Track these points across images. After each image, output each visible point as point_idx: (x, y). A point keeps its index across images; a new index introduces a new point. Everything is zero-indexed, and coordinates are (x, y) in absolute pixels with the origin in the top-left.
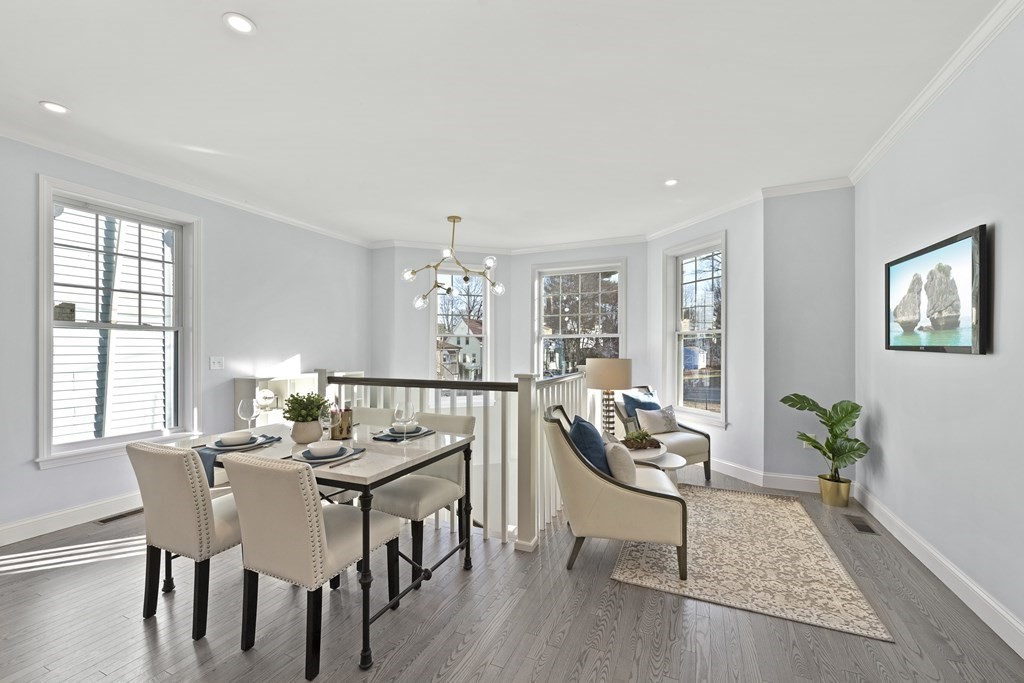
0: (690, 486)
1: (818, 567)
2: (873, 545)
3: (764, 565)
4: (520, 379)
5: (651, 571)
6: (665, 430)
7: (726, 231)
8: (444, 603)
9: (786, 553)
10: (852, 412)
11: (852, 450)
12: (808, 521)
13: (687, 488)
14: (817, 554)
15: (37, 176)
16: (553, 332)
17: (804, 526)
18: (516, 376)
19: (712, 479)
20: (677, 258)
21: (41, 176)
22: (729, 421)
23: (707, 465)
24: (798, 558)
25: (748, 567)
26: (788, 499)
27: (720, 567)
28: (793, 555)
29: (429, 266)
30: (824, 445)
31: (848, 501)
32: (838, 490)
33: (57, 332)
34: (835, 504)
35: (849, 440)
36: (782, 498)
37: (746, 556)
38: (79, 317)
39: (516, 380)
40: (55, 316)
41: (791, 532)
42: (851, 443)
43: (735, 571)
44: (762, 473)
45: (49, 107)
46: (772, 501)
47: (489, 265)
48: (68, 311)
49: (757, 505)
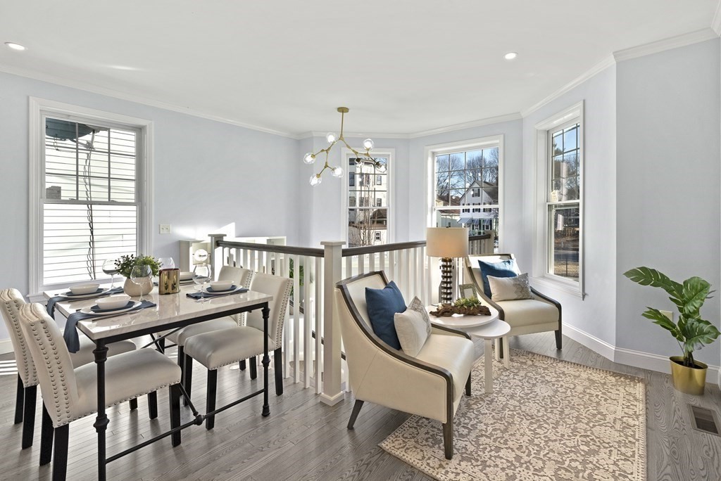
0: (534, 354)
1: (612, 468)
2: (706, 448)
3: (551, 455)
4: (325, 246)
5: (424, 443)
6: (516, 297)
7: (584, 101)
8: (218, 446)
9: (587, 444)
10: (701, 290)
11: (702, 333)
12: (640, 407)
13: (530, 356)
14: (623, 449)
15: (28, 98)
16: (444, 205)
17: (631, 412)
18: (322, 243)
19: (563, 349)
20: (548, 131)
21: (30, 97)
22: (586, 292)
23: (558, 334)
24: (595, 453)
25: (528, 455)
26: (632, 379)
27: (498, 449)
28: (593, 447)
29: (323, 150)
30: (677, 324)
31: (703, 388)
32: (691, 376)
33: (46, 206)
34: (688, 391)
35: (699, 321)
36: (626, 377)
37: (536, 441)
38: (65, 195)
39: (322, 247)
40: (47, 195)
41: (610, 418)
42: (702, 324)
43: (511, 456)
44: (613, 348)
45: (12, 46)
46: (613, 379)
47: (368, 147)
48: (56, 192)
49: (592, 382)
